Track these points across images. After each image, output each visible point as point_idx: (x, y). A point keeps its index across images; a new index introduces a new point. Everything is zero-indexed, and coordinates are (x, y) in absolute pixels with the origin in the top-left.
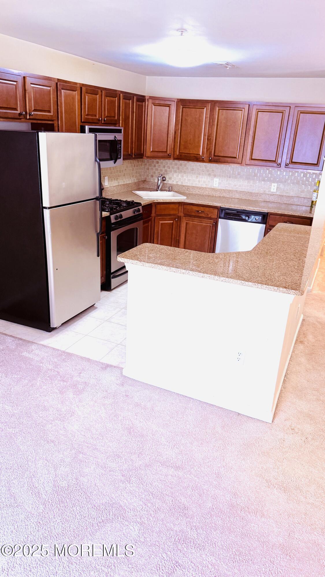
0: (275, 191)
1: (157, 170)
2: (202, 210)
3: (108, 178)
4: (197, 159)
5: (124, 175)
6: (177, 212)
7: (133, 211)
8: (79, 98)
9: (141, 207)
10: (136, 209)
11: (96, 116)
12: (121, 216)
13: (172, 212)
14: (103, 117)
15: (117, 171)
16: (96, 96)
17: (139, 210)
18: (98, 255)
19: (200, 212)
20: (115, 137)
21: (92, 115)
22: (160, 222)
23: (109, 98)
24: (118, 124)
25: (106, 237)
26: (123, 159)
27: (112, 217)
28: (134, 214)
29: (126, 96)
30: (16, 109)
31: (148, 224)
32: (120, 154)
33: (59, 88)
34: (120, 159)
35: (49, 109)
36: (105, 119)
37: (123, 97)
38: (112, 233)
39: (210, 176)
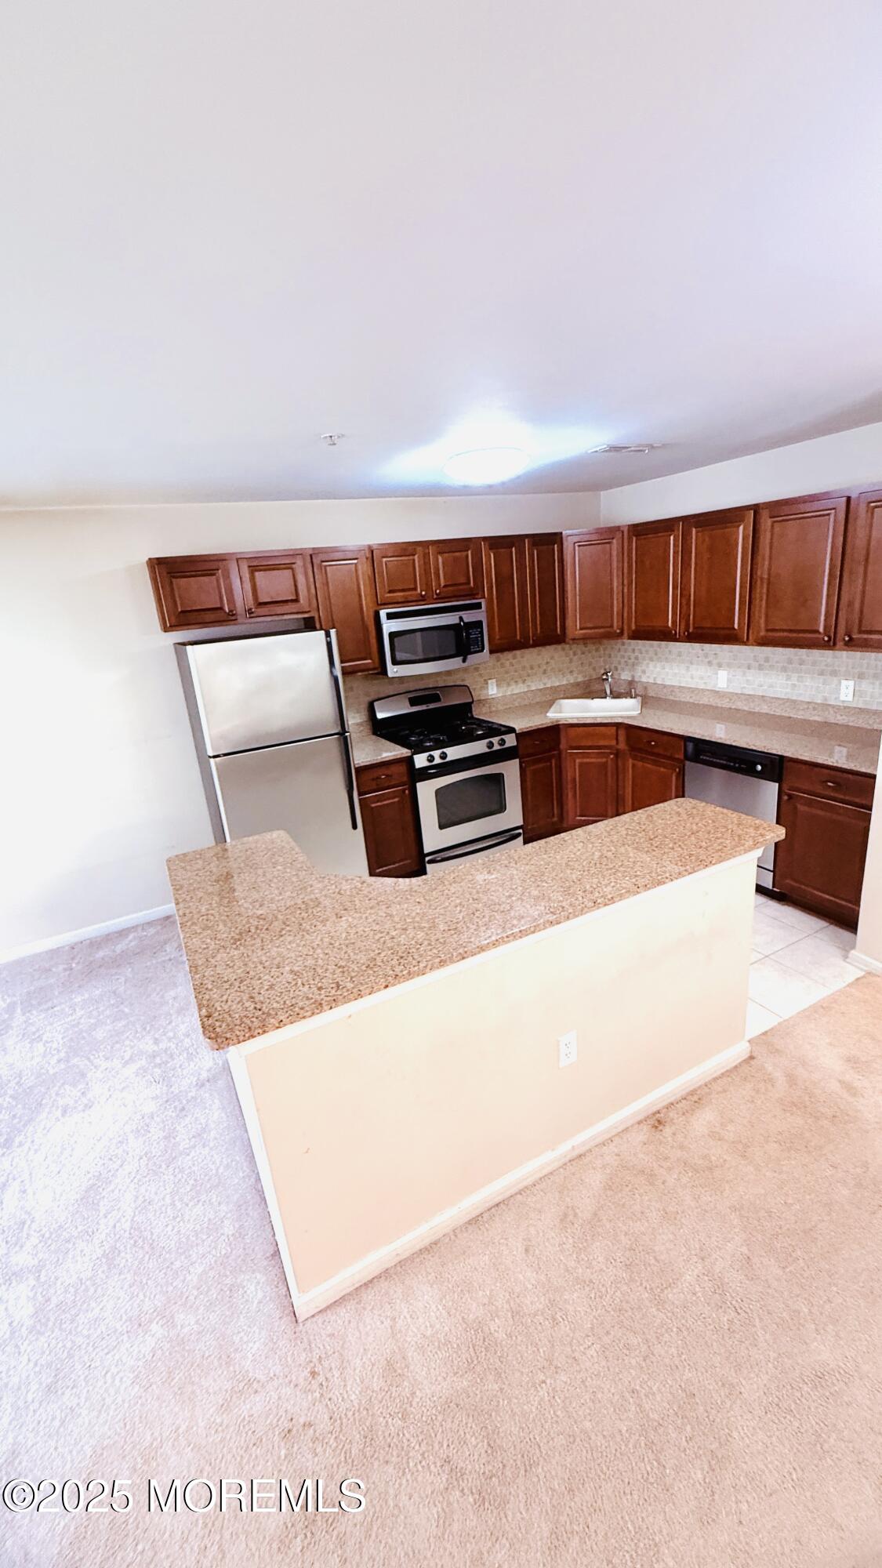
0: (850, 698)
1: (623, 657)
3: (497, 681)
4: (666, 635)
5: (545, 672)
6: (614, 743)
7: (485, 745)
8: (364, 568)
9: (514, 735)
10: (495, 740)
11: (415, 589)
12: (444, 756)
13: (602, 743)
14: (434, 589)
15: (524, 668)
16: (411, 557)
17: (503, 742)
18: (355, 827)
19: (653, 743)
20: (461, 619)
21: (403, 590)
22: (578, 761)
23: (446, 555)
24: (478, 594)
25: (407, 792)
26: (491, 652)
27: (416, 757)
28: (487, 750)
29: (497, 543)
30: (221, 608)
31: (548, 764)
32: (478, 645)
33: (316, 561)
34: (480, 654)
35: (294, 598)
36: (438, 591)
37: (487, 546)
38: (419, 785)
39: (710, 666)
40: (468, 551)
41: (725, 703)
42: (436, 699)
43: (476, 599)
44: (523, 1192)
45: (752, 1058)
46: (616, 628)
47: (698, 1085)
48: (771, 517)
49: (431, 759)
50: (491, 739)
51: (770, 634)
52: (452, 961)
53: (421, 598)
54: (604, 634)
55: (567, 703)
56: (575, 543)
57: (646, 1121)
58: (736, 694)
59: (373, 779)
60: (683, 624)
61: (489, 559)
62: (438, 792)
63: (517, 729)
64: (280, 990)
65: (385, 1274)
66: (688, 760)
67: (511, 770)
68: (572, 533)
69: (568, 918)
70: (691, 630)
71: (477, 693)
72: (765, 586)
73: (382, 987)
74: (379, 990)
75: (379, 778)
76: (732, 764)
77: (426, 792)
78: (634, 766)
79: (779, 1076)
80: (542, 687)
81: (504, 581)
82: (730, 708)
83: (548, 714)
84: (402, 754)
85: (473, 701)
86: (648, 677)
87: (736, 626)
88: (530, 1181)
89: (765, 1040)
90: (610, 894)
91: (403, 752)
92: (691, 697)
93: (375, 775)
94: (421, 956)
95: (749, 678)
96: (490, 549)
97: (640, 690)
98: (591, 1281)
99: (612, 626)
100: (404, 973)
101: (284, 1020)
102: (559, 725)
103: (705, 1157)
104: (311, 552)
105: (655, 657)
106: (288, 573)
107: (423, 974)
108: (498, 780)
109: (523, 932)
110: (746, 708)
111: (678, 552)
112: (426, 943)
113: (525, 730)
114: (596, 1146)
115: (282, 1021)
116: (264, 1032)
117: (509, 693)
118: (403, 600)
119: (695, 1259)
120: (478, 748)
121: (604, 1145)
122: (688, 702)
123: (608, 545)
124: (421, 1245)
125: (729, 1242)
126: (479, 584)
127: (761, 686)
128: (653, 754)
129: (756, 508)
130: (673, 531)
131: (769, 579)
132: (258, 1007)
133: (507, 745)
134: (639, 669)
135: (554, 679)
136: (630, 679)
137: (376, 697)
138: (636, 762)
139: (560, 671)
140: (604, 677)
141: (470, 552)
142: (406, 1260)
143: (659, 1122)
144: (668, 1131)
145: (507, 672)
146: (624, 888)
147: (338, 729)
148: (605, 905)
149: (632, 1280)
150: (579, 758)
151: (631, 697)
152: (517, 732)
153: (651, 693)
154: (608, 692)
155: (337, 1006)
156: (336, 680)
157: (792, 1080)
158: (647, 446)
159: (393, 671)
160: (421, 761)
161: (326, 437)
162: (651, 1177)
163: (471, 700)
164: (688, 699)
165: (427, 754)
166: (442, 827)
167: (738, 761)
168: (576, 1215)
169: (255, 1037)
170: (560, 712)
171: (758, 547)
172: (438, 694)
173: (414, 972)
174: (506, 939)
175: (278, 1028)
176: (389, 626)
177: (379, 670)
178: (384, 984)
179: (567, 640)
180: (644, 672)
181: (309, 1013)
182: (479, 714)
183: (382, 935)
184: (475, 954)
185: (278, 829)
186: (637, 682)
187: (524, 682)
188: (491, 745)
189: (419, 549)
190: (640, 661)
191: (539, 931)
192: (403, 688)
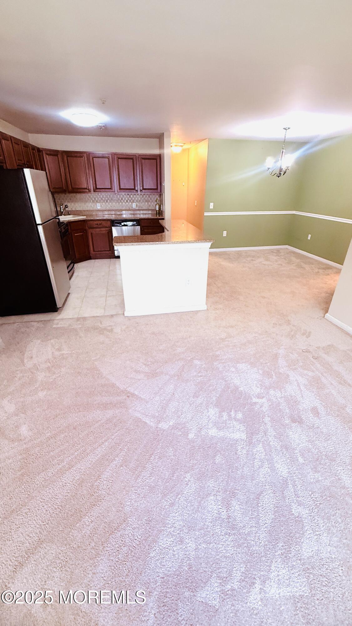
0: (135, 207)
2: (100, 223)
123: (57, 157)
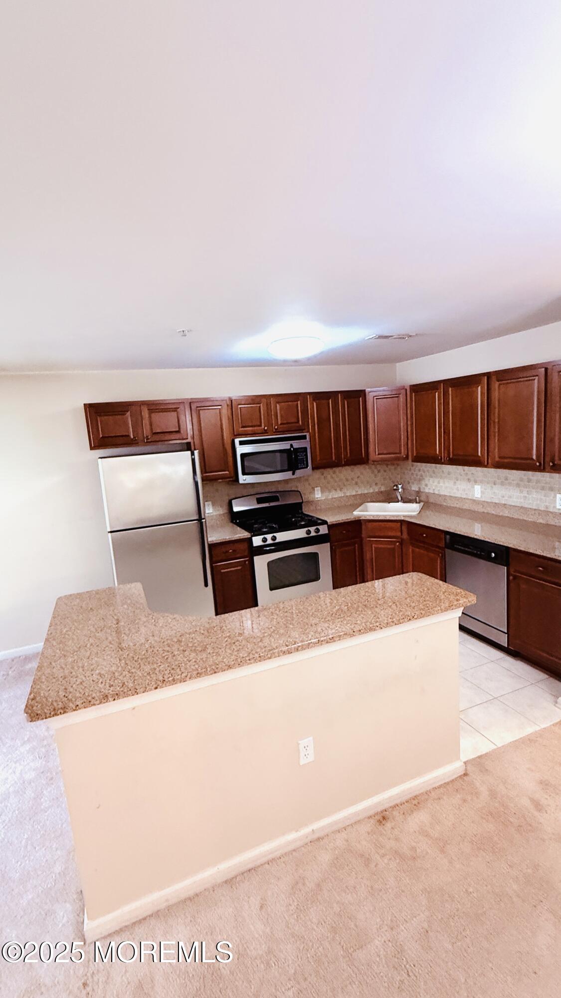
3: (321, 489)
5: (356, 484)
6: (399, 534)
7: (305, 532)
8: (225, 412)
9: (326, 526)
10: (312, 529)
11: (260, 426)
12: (274, 538)
13: (390, 534)
14: (274, 425)
15: (341, 480)
16: (258, 405)
17: (317, 531)
18: (206, 585)
19: (425, 535)
20: (291, 446)
21: (252, 426)
22: (373, 546)
23: (283, 404)
24: (305, 429)
25: (247, 562)
26: (313, 469)
27: (254, 538)
28: (306, 536)
29: (320, 397)
30: (128, 436)
31: (353, 547)
32: (304, 463)
33: (193, 407)
34: (305, 469)
35: (178, 430)
36: (276, 427)
37: (312, 399)
38: (255, 558)
39: (470, 482)
40: (298, 401)
41: (480, 509)
42: (276, 499)
43: (303, 433)
44: (270, 863)
45: (465, 774)
46: (403, 454)
47: (421, 792)
48: (498, 381)
49: (265, 540)
50: (309, 528)
51: (503, 460)
52: (206, 673)
53: (264, 432)
54: (396, 460)
55: (371, 505)
56: (374, 397)
57: (374, 816)
58: (487, 502)
59: (223, 553)
60: (446, 452)
61: (312, 407)
62: (270, 564)
63: (328, 521)
64: (85, 685)
65: (156, 915)
66: (448, 548)
67: (324, 552)
68: (372, 392)
69: (297, 650)
70: (451, 457)
71: (306, 497)
72: (497, 427)
73: (153, 688)
74: (151, 690)
75: (227, 552)
76: (475, 552)
77: (261, 564)
78: (413, 551)
79: (484, 791)
80: (354, 493)
81: (323, 422)
82: (484, 512)
83: (354, 513)
84: (244, 536)
85: (303, 502)
86: (429, 489)
87: (479, 454)
88: (278, 854)
89: (480, 763)
90: (332, 634)
91: (245, 534)
92: (457, 504)
93: (224, 550)
94: (186, 669)
95: (496, 491)
96: (314, 400)
97: (423, 498)
98: (303, 937)
99: (400, 453)
100: (170, 679)
101: (79, 705)
102: (360, 520)
103: (413, 849)
104: (190, 401)
105: (433, 475)
106: (175, 414)
107: (184, 681)
108: (314, 556)
109: (262, 658)
110: (493, 512)
111: (441, 403)
112: (194, 660)
113: (334, 523)
114: (333, 833)
115: (78, 705)
116: (65, 712)
117: (330, 497)
118: (252, 433)
119: (386, 928)
120: (299, 534)
121: (339, 832)
122: (456, 507)
123: (397, 398)
124: (184, 895)
125: (416, 917)
126: (306, 423)
127: (503, 497)
128: (424, 542)
129: (488, 375)
130: (438, 389)
131: (499, 421)
132: (66, 695)
133: (321, 533)
134: (423, 483)
135: (363, 488)
136: (417, 490)
137: (234, 497)
138: (414, 548)
139: (368, 483)
140: (395, 488)
141: (299, 402)
142: (172, 906)
143: (384, 818)
144: (389, 825)
145: (328, 483)
146: (343, 631)
147: (196, 517)
148: (327, 642)
149: (334, 939)
150: (375, 544)
151: (416, 503)
152: (329, 524)
153: (431, 500)
154: (400, 499)
155: (119, 698)
156: (196, 483)
157: (493, 794)
158: (406, 335)
159: (243, 479)
160: (257, 541)
161: (180, 331)
162: (367, 861)
163: (301, 501)
164: (455, 505)
165: (262, 537)
166: (271, 589)
167: (479, 550)
168: (304, 884)
169: (58, 715)
170: (367, 511)
171: (491, 400)
172: (277, 496)
173: (178, 679)
174: (248, 662)
175: (74, 710)
176: (241, 450)
177: (234, 479)
178: (154, 686)
179: (370, 462)
180: (426, 485)
181: (98, 702)
182: (305, 511)
183: (168, 654)
184: (225, 670)
185: (136, 582)
186: (422, 492)
187: (341, 490)
188: (309, 532)
189: (264, 400)
190: (424, 477)
191: (275, 657)
192: (252, 491)
